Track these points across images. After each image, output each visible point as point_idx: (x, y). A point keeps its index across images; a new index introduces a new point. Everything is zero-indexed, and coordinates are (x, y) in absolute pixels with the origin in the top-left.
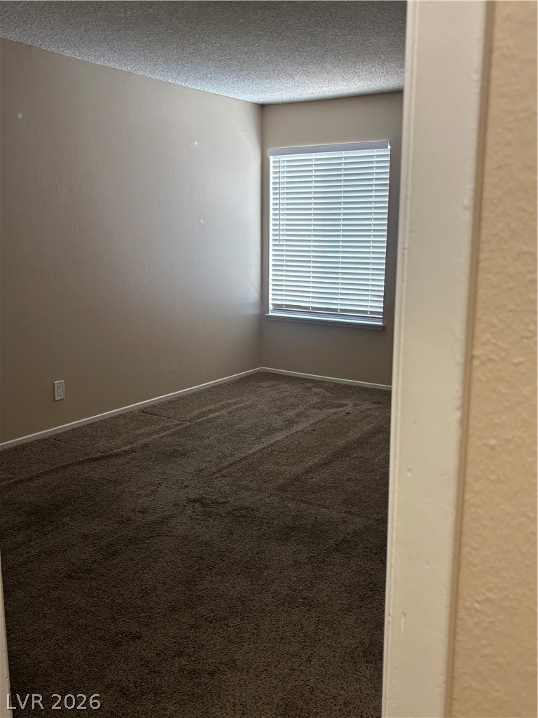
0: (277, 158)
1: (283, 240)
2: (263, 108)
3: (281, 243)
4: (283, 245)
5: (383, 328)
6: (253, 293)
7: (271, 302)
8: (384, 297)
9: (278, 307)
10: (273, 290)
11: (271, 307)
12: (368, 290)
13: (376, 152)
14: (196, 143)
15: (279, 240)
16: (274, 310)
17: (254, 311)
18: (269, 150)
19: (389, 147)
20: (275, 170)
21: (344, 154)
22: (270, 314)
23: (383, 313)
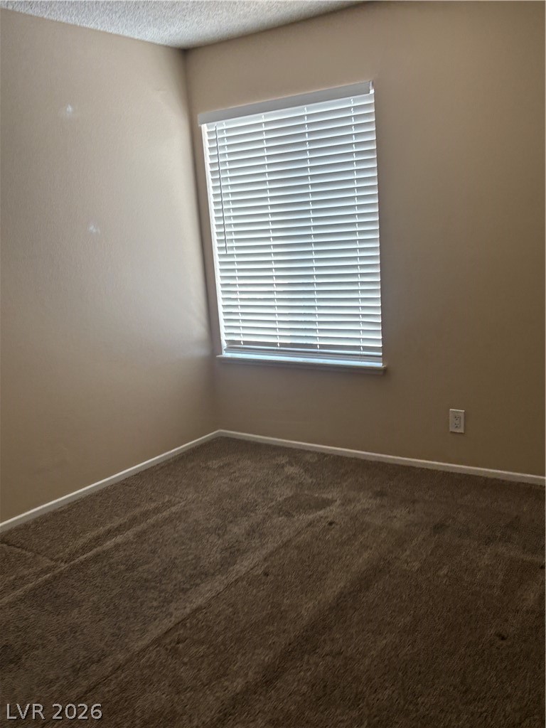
0: (212, 126)
1: (232, 248)
2: (185, 54)
3: (229, 252)
4: (232, 255)
5: (384, 372)
6: (197, 328)
7: (224, 338)
8: (383, 324)
9: (233, 345)
10: (226, 320)
11: (224, 345)
12: (357, 315)
13: (352, 102)
14: (70, 109)
15: (225, 248)
16: (230, 349)
17: (200, 352)
18: (200, 117)
19: (372, 91)
20: (212, 146)
21: (305, 110)
22: (226, 355)
23: (383, 349)
